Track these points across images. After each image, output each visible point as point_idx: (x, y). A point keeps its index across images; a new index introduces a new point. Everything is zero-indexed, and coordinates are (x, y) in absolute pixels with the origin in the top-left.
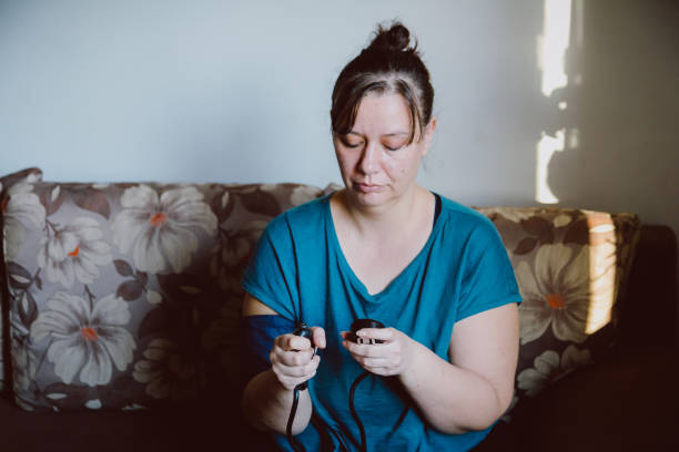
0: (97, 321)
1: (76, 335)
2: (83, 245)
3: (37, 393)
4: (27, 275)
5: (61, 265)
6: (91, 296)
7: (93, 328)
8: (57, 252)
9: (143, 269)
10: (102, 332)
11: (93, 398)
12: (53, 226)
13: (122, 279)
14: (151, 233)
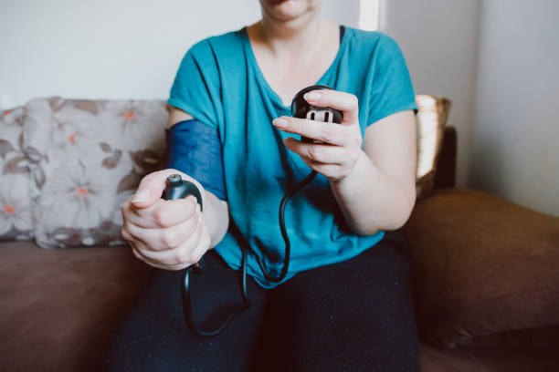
0: (87, 184)
1: (73, 194)
2: (78, 133)
3: (49, 235)
4: (38, 154)
5: (62, 146)
6: (84, 167)
7: (85, 188)
8: (59, 137)
9: (119, 148)
10: (91, 191)
11: (87, 237)
12: (56, 120)
13: (105, 155)
14: (124, 125)
